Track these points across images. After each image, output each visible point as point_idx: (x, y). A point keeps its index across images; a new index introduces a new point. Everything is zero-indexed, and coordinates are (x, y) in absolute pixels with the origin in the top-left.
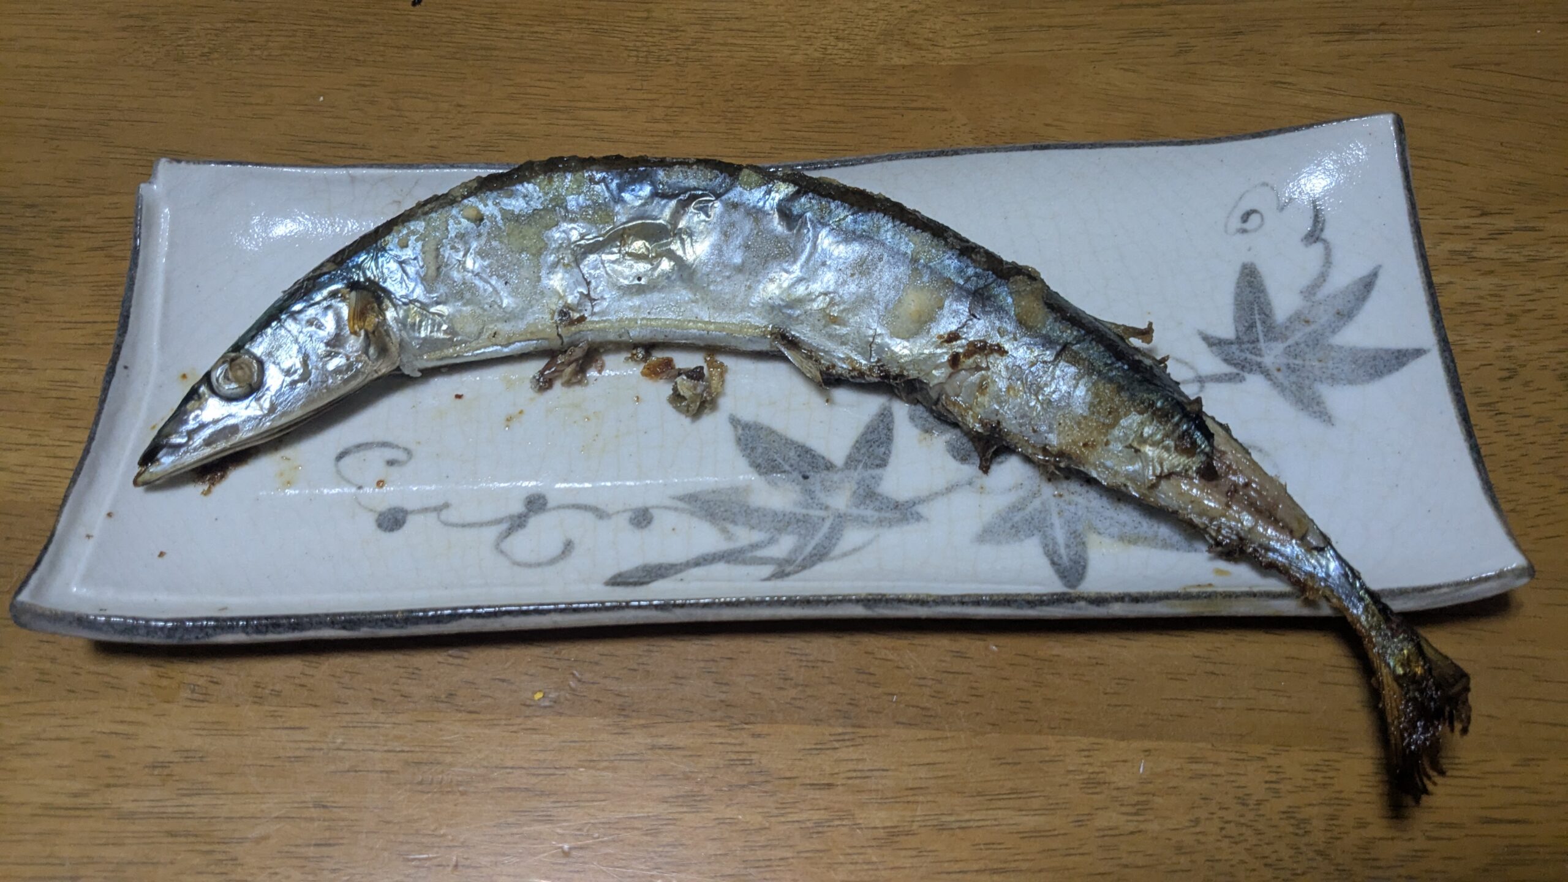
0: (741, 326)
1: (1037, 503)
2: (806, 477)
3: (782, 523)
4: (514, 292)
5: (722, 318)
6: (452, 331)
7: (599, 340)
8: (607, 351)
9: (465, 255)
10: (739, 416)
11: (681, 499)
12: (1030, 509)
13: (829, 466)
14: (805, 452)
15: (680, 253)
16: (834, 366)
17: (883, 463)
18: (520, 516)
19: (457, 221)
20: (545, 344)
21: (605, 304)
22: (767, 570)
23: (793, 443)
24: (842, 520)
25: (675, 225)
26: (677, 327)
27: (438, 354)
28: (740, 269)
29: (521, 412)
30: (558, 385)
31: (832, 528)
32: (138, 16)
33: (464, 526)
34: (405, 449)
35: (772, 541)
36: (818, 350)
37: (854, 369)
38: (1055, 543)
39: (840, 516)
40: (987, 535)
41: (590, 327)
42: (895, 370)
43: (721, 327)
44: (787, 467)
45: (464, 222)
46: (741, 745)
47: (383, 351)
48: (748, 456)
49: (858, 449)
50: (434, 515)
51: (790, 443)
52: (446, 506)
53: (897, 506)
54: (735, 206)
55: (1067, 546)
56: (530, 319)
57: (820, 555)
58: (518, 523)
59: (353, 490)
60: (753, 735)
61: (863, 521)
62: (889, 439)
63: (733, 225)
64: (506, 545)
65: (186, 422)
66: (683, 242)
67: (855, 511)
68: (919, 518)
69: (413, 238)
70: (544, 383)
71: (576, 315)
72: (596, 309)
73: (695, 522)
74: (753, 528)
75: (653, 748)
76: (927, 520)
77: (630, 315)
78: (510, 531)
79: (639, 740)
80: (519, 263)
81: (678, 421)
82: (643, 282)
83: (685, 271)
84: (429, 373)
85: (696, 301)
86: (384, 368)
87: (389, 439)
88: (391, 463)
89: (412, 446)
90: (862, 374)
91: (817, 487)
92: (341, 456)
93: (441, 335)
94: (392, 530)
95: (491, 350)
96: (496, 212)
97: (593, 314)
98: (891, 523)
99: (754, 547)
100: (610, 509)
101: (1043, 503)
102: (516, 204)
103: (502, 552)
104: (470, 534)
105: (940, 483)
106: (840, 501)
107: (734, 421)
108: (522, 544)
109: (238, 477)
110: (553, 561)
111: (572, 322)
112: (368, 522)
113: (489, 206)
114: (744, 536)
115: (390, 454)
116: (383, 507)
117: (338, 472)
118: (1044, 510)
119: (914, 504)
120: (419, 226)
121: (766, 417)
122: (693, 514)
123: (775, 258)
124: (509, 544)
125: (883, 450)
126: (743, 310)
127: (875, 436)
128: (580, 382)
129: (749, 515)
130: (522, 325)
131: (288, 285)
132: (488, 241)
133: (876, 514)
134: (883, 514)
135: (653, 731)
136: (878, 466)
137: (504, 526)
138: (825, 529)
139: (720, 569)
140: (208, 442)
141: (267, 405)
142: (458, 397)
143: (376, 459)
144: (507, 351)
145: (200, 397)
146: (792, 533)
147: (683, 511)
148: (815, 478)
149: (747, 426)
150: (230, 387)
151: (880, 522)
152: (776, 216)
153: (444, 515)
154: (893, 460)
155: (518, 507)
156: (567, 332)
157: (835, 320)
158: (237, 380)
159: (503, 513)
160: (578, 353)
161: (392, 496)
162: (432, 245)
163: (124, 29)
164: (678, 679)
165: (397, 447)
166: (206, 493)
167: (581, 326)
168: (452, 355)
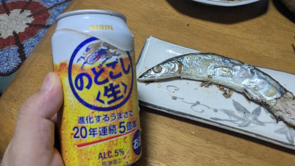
0: (239, 87)
1: (285, 129)
2: (245, 113)
3: (240, 119)
4: (202, 70)
5: (236, 84)
6: (191, 73)
7: (213, 82)
8: (213, 84)
9: (196, 63)
10: (234, 100)
11: (223, 110)
12: (284, 130)
13: (249, 113)
14: (245, 109)
15: (232, 72)
16: (253, 98)
17: (259, 115)
18: (195, 104)
19: (197, 57)
20: (204, 80)
21: (216, 76)
22: (238, 125)
23: (243, 107)
24: (250, 122)
25: (232, 68)
26: (227, 84)
27: (187, 76)
28: (241, 78)
29: (197, 89)
30: (204, 86)
31: (249, 122)
32: (144, 16)
33: (186, 102)
34: (178, 89)
35: (238, 121)
36: (251, 94)
37: (257, 99)
38: (288, 137)
39: (250, 121)
40: (276, 132)
41: (213, 79)
42: (264, 101)
43: (235, 86)
44: (241, 110)
45: (198, 58)
46: (227, 152)
47: (180, 73)
48: (235, 107)
49: (254, 111)
50: (181, 99)
51: (242, 107)
52: (183, 99)
53: (260, 122)
54: (243, 68)
55: (290, 138)
56: (203, 75)
57: (246, 126)
58: (195, 105)
59: (169, 92)
60: (229, 151)
61: (254, 123)
62: (260, 111)
63: (242, 70)
64: (192, 107)
65: (148, 73)
66: (233, 71)
67: (253, 121)
68: (264, 125)
69: (189, 58)
70: (202, 86)
71: (211, 77)
72: (215, 77)
73: (225, 114)
74: (235, 118)
75: (212, 147)
76: (266, 126)
77: (220, 79)
78: (193, 106)
79: (209, 145)
80: (204, 67)
81: (224, 98)
82: (224, 75)
83: (232, 76)
84: (184, 79)
85: (232, 80)
86: (179, 75)
87: (176, 86)
88: (176, 90)
89: (179, 88)
90: (258, 100)
91: (247, 115)
92: (168, 86)
93: (189, 73)
94: (174, 100)
95: (195, 78)
96: (203, 58)
97: (214, 77)
98: (259, 125)
99: (235, 121)
100: (210, 107)
101: (286, 130)
102: (206, 58)
103: (192, 108)
104: (187, 104)
105: (268, 121)
106: (251, 118)
107: (233, 101)
108: (195, 108)
109: (151, 84)
110: (200, 112)
111: (210, 78)
112: (171, 97)
113: (202, 57)
114: (233, 119)
115: (176, 88)
116: (173, 96)
117: (167, 89)
118: (286, 131)
119: (264, 123)
120: (190, 56)
121: (239, 102)
122: (224, 112)
123: (248, 78)
124: (193, 107)
125: (259, 113)
126: (240, 84)
127: (257, 110)
128: (208, 87)
129: (235, 116)
130: (202, 76)
131: (167, 59)
132: (201, 62)
133: (257, 123)
134: (258, 123)
135: (212, 145)
136: (257, 115)
137: (193, 105)
138: (247, 122)
139: (229, 122)
140: (150, 78)
141: (161, 75)
142: (188, 83)
143: (173, 88)
144: (198, 79)
145: (151, 71)
146: (241, 121)
147: (223, 111)
148: (246, 114)
149: (235, 102)
150: (156, 71)
151: (257, 124)
152: (250, 71)
153: (183, 100)
154: (260, 115)
155: (195, 103)
156: (208, 79)
157: (256, 90)
158: (158, 70)
159: (192, 102)
160: (210, 83)
161: (175, 95)
162: (191, 60)
163: (142, 17)
164: (217, 138)
165: (177, 88)
166: (146, 85)
167: (211, 79)
168: (189, 77)
